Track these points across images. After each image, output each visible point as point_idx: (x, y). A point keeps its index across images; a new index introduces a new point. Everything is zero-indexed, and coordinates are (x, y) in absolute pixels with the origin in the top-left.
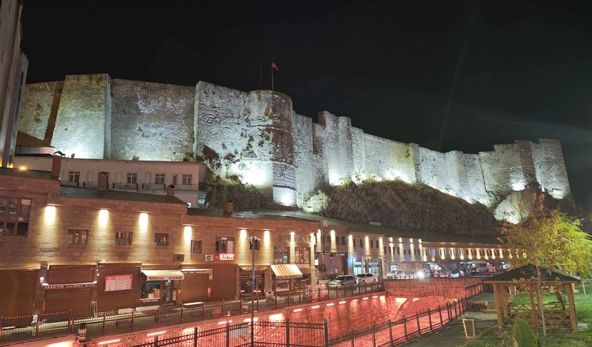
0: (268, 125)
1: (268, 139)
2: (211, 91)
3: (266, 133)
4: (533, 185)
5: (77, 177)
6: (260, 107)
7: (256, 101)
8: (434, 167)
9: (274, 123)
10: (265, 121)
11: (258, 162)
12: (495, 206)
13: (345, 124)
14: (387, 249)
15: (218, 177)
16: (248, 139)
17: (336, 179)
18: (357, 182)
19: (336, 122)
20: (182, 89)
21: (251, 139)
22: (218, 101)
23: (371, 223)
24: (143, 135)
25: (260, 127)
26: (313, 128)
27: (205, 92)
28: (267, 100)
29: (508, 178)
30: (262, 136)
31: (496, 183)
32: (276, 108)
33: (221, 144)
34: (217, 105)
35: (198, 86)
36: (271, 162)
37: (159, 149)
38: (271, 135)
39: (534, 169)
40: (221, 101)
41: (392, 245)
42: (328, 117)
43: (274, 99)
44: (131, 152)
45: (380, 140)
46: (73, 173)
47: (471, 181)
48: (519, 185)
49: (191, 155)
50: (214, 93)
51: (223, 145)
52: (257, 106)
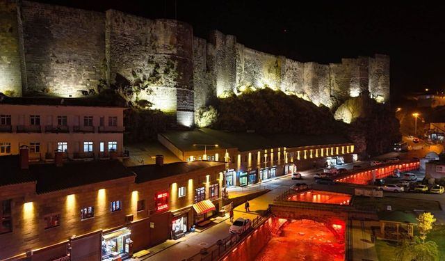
0: (172, 54)
1: (172, 67)
2: (121, 20)
3: (171, 61)
4: (365, 93)
5: (9, 120)
6: (166, 36)
7: (162, 29)
8: (295, 75)
9: (178, 52)
10: (170, 49)
11: (164, 88)
12: (335, 108)
13: (232, 42)
14: (262, 158)
15: (130, 103)
16: (154, 65)
17: (222, 92)
18: (237, 94)
19: (224, 39)
20: (92, 14)
21: (157, 66)
22: (128, 30)
23: (248, 131)
24: (57, 62)
25: (166, 56)
26: (207, 47)
27: (116, 21)
28: (172, 29)
29: (348, 87)
30: (168, 65)
31: (339, 90)
32: (179, 38)
33: (131, 71)
34: (127, 34)
35: (109, 13)
36: (175, 89)
37: (75, 76)
38: (176, 64)
39: (368, 80)
40: (130, 29)
41: (266, 155)
42: (218, 37)
43: (179, 29)
44: (47, 78)
45: (257, 54)
46: (4, 116)
47: (321, 87)
48: (355, 93)
49: (105, 82)
50: (124, 21)
51: (133, 71)
52: (163, 35)
